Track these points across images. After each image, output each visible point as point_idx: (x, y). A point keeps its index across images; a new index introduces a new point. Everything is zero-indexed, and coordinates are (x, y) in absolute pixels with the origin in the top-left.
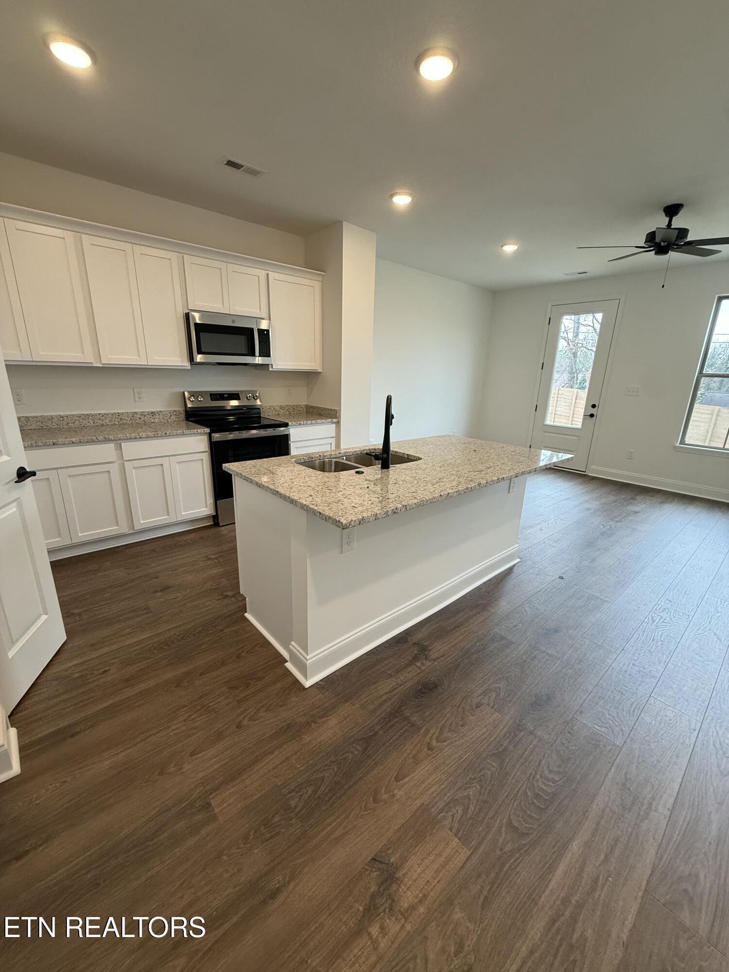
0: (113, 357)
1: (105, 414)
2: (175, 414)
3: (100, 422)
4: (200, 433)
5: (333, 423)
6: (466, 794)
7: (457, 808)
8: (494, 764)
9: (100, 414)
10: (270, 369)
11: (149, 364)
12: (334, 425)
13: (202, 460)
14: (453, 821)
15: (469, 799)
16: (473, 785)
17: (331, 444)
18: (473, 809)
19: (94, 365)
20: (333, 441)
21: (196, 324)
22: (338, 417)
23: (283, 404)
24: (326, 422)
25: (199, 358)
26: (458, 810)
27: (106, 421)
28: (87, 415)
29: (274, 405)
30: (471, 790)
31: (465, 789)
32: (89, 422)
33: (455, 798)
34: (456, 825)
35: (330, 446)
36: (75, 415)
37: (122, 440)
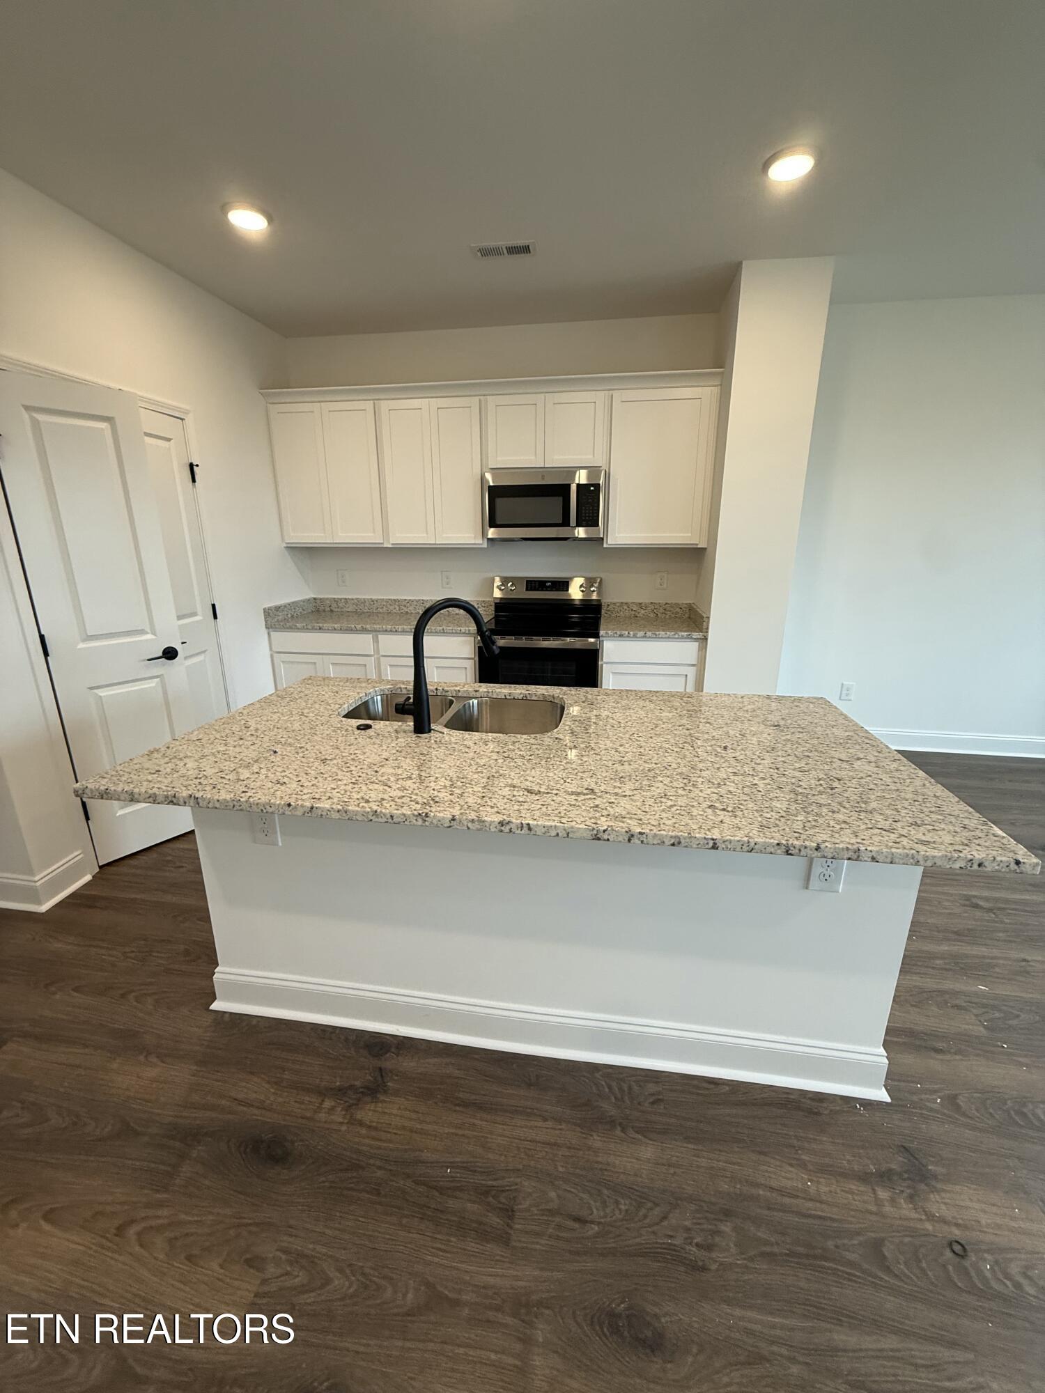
0: (402, 535)
1: (410, 600)
2: (483, 605)
3: (405, 609)
4: (464, 633)
5: (696, 640)
6: (331, 1275)
7: (300, 1274)
8: (410, 1296)
9: (405, 600)
10: (605, 546)
11: (437, 543)
12: (696, 644)
13: (466, 668)
14: (277, 1277)
15: (322, 1286)
16: (353, 1278)
17: (686, 676)
18: (309, 1301)
19: (385, 546)
20: (691, 672)
21: (490, 487)
22: (704, 630)
23: (646, 600)
24: (677, 636)
25: (492, 533)
26: (298, 1276)
27: (411, 608)
28: (394, 600)
29: (630, 601)
30: (341, 1281)
31: (341, 1271)
32: (395, 608)
33: (316, 1260)
34: (273, 1287)
35: (684, 678)
36: (383, 599)
37: (379, 631)
